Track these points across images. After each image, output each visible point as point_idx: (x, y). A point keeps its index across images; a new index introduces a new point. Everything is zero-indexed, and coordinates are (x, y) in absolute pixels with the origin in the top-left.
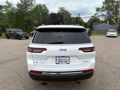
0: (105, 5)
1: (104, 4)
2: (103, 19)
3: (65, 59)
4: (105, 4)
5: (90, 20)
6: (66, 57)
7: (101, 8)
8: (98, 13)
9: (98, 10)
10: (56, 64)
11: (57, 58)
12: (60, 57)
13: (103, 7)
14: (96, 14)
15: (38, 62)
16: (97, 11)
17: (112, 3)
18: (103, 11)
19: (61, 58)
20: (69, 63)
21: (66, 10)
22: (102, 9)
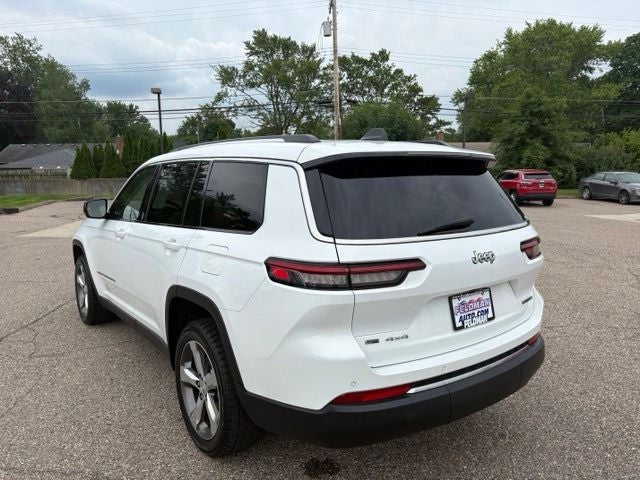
0: (254, 59)
1: (251, 54)
2: (256, 121)
3: (479, 300)
4: (256, 53)
5: (186, 125)
6: (482, 290)
7: (240, 68)
8: (231, 91)
9: (227, 76)
10: (456, 329)
11: (456, 303)
12: (464, 294)
13: (249, 66)
14: (219, 97)
15: (376, 341)
16: (223, 83)
17: (286, 56)
18: (252, 85)
19: (467, 299)
20: (493, 318)
21: (43, 54)
22: (244, 76)
